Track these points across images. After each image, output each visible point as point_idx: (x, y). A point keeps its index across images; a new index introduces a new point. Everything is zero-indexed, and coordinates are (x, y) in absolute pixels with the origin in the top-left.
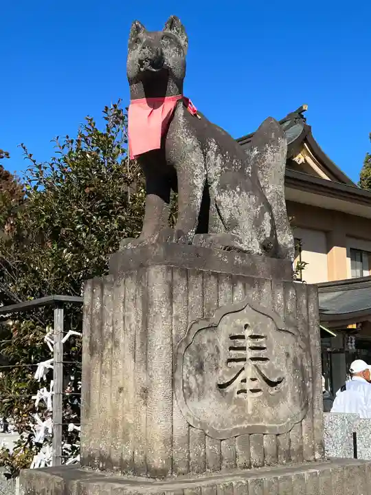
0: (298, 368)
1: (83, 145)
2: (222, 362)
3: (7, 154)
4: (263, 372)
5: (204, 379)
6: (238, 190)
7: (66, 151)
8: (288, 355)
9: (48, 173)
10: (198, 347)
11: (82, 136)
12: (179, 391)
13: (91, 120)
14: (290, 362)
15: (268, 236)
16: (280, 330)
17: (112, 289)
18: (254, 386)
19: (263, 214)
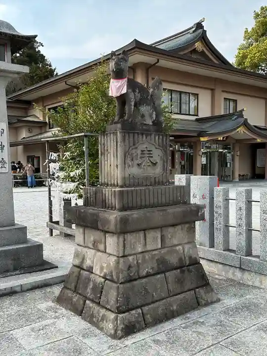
0: (162, 159)
2: (139, 157)
4: (151, 160)
5: (133, 162)
8: (159, 155)
14: (160, 157)
15: (154, 119)
16: (156, 148)
17: (107, 137)
18: (148, 164)
19: (153, 112)
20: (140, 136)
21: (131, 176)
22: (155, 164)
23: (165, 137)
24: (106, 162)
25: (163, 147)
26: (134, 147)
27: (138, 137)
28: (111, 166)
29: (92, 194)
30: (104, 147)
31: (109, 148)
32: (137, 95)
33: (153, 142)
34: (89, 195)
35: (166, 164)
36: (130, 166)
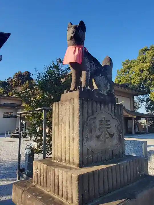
0: (118, 130)
1: (51, 68)
2: (97, 128)
3: (32, 74)
4: (109, 131)
5: (92, 134)
6: (101, 75)
7: (47, 69)
8: (115, 126)
9: (42, 76)
10: (90, 124)
11: (51, 66)
12: (85, 139)
13: (53, 62)
14: (116, 128)
15: (109, 90)
16: (113, 118)
17: (62, 106)
18: (106, 136)
19: (107, 84)
20: (99, 105)
21: (90, 151)
22: (112, 136)
23: (120, 108)
24: (60, 134)
25: (118, 118)
26: (92, 117)
27: (97, 106)
28: (65, 137)
29: (42, 171)
30: (58, 117)
31: (64, 118)
32: (93, 66)
33: (110, 112)
34: (39, 172)
35: (121, 134)
36: (88, 139)
